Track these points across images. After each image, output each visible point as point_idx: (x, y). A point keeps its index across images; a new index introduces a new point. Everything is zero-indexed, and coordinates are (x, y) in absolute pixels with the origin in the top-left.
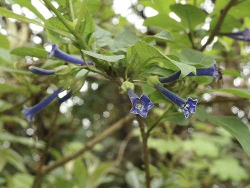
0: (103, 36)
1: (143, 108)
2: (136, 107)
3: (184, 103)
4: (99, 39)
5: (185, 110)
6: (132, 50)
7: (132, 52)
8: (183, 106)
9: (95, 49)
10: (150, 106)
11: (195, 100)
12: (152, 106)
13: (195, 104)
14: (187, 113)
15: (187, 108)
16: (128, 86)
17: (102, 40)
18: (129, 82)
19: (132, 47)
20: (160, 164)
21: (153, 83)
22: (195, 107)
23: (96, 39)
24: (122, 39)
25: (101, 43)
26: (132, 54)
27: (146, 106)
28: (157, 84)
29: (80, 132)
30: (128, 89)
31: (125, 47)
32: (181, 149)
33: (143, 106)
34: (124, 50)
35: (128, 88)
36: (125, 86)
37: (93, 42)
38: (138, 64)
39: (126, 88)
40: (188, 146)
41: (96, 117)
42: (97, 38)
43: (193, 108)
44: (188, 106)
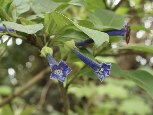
0: (22, 3)
1: (61, 73)
2: (55, 73)
3: (99, 68)
4: (18, 6)
5: (100, 74)
6: (49, 16)
7: (49, 18)
8: (98, 71)
9: (16, 18)
10: (68, 71)
11: (109, 64)
12: (70, 71)
13: (109, 68)
14: (102, 77)
15: (102, 72)
16: (47, 52)
17: (20, 7)
18: (48, 47)
19: (49, 14)
20: (77, 108)
21: (69, 48)
22: (109, 71)
23: (16, 7)
24: (39, 4)
25: (20, 10)
26: (50, 20)
27: (64, 71)
28: (73, 49)
29: (6, 81)
30: (47, 55)
31: (42, 13)
32: (96, 93)
33: (61, 72)
34: (42, 16)
35: (47, 53)
36: (45, 52)
37: (13, 9)
38: (55, 28)
39: (45, 53)
40: (102, 90)
41: (20, 67)
42: (16, 5)
43: (107, 72)
44: (102, 70)
